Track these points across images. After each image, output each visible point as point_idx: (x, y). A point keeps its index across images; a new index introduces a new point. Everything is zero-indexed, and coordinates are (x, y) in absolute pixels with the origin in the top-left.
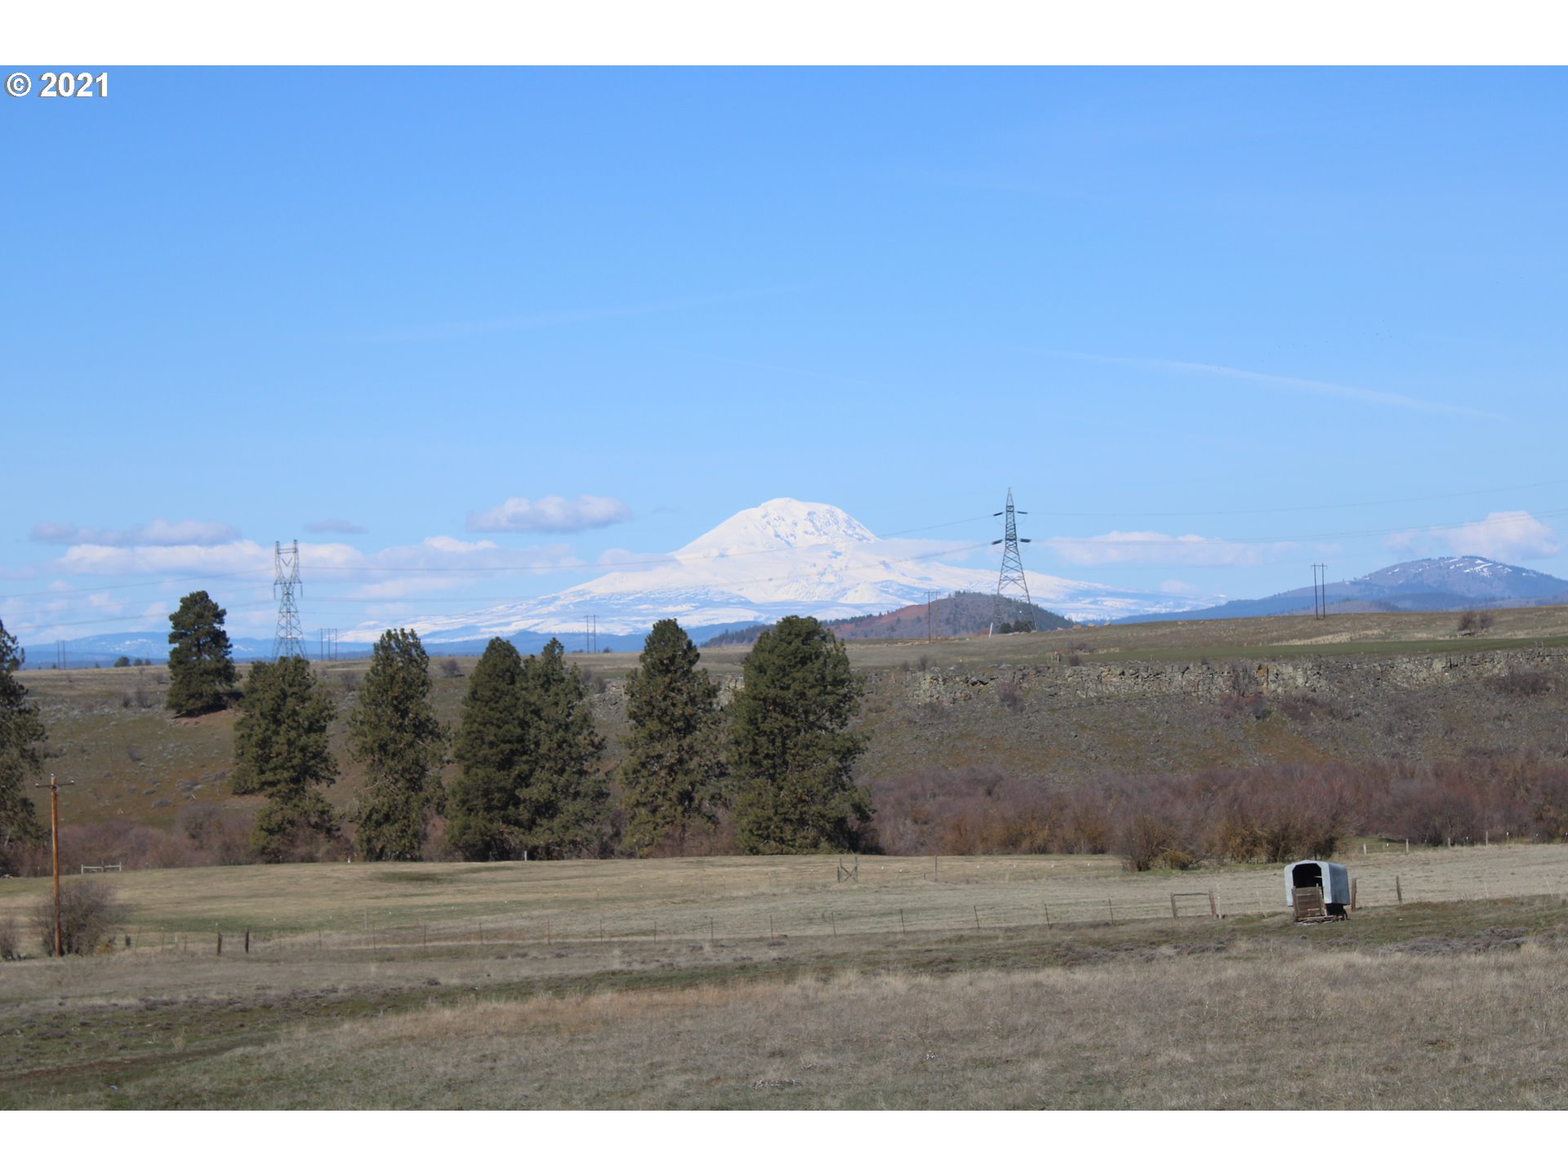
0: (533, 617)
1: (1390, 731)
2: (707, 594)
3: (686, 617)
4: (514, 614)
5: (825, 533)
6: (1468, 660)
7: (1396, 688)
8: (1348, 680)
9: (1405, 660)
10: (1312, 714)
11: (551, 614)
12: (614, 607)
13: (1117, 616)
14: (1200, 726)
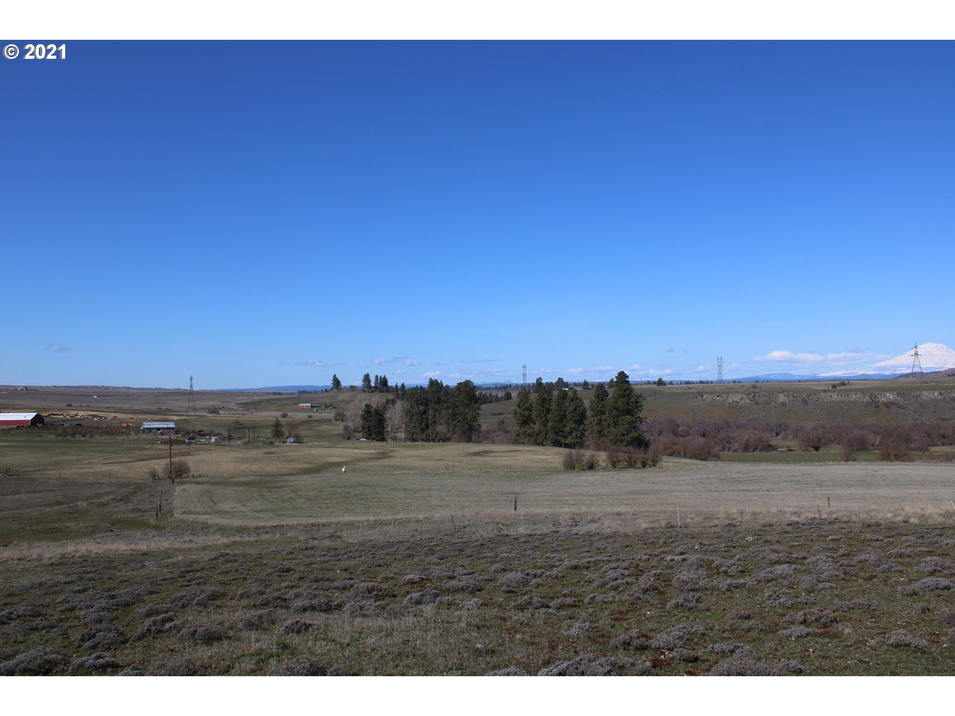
0: (867, 371)
2: (910, 365)
3: (904, 371)
4: (862, 370)
5: (941, 351)
7: (922, 400)
11: (871, 370)
12: (886, 368)
14: (856, 410)
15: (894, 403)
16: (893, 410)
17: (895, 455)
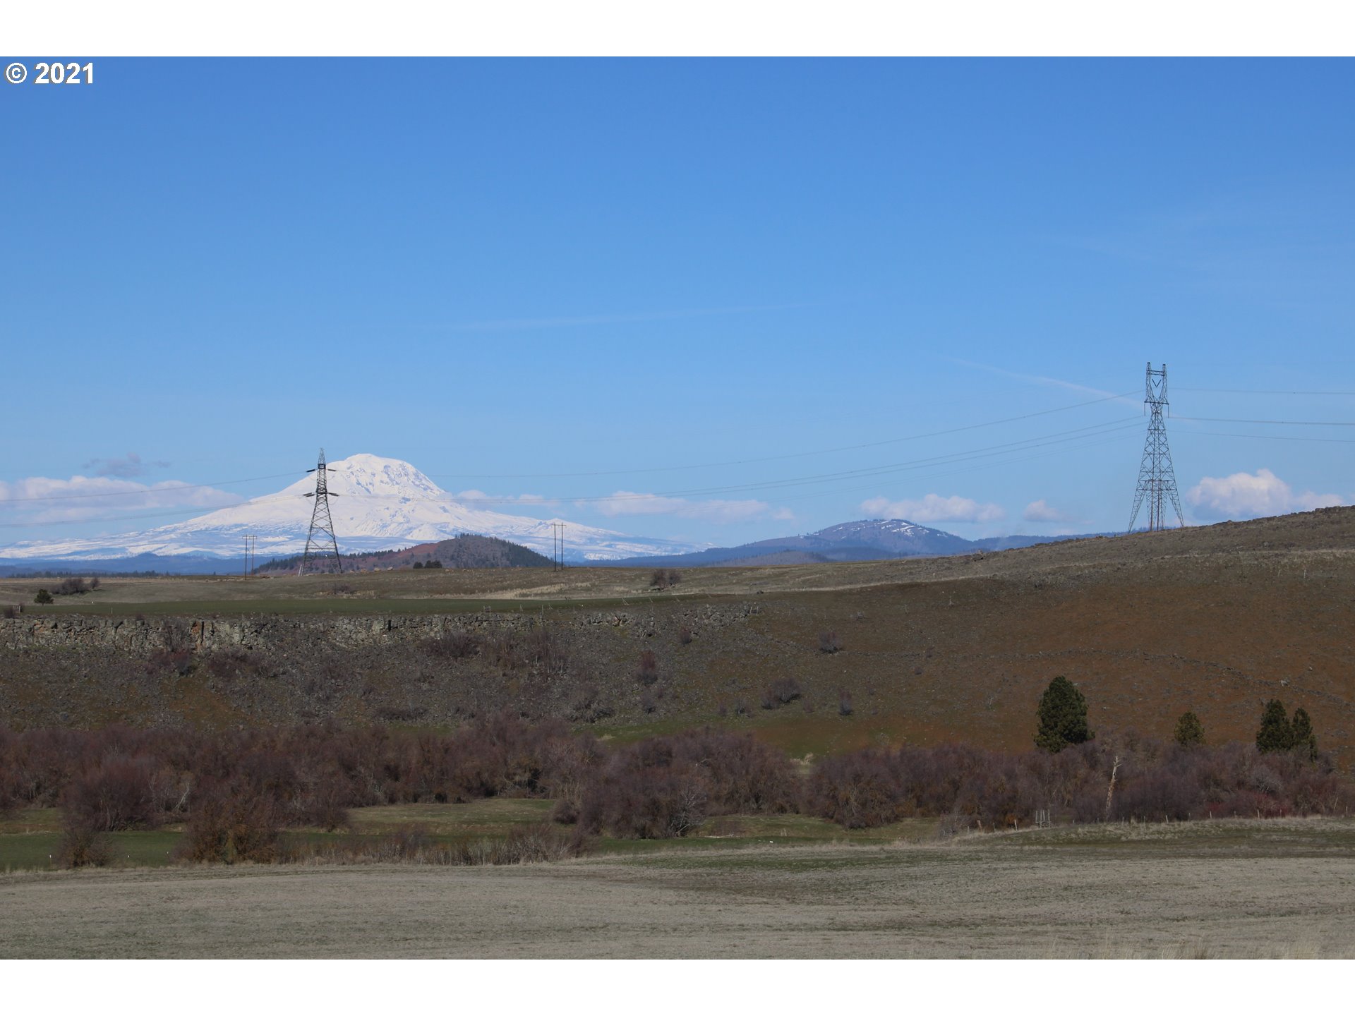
0: (157, 542)
1: (310, 689)
2: (300, 528)
3: (282, 547)
4: (142, 539)
5: (397, 483)
6: (408, 623)
7: (333, 647)
8: (289, 639)
9: (346, 621)
10: (237, 671)
11: (172, 541)
12: (224, 536)
13: (626, 556)
14: (118, 681)
15: (243, 659)
16: (240, 683)
17: (240, 840)
